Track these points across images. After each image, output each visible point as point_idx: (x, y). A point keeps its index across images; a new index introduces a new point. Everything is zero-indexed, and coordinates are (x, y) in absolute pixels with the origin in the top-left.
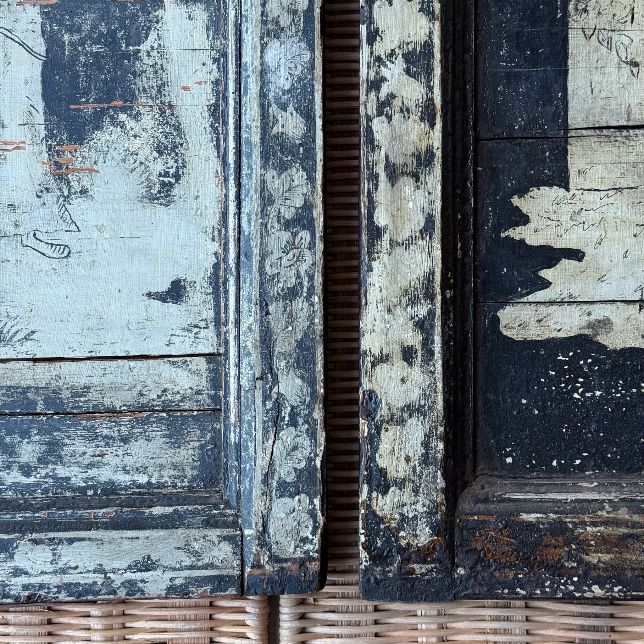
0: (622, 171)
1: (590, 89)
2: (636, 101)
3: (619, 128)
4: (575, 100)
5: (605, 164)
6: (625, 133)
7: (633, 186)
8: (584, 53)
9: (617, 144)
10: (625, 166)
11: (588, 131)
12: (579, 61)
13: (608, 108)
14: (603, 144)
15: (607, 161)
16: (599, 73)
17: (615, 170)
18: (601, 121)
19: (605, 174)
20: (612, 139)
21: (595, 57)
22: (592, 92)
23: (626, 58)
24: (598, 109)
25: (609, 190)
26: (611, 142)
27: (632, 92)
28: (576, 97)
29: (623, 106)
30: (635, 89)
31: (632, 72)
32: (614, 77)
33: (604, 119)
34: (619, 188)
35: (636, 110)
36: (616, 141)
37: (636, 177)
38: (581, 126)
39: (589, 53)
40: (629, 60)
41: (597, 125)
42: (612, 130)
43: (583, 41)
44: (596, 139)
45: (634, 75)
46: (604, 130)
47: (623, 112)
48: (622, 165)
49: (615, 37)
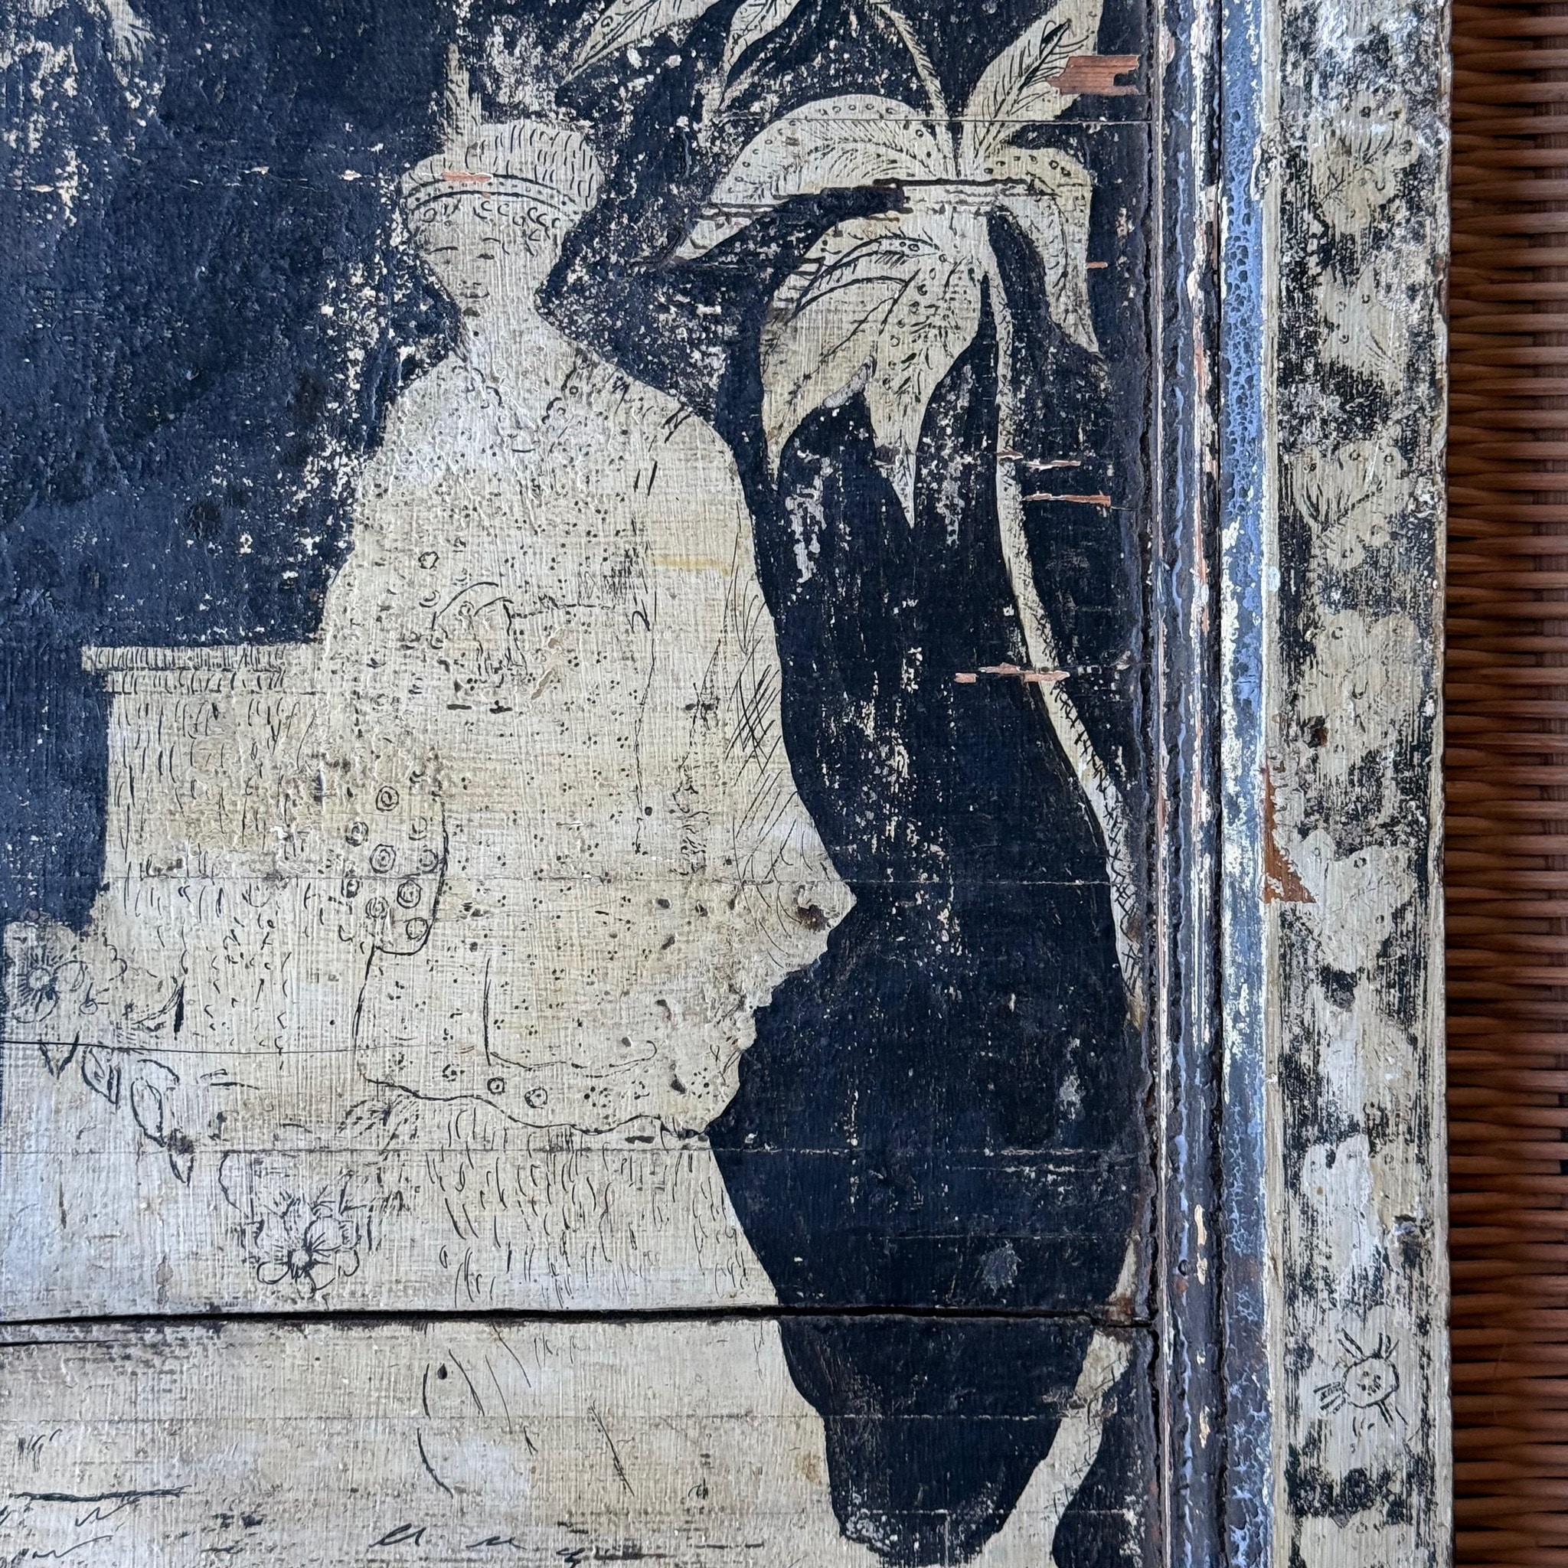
0: (140, 1444)
1: (58, 1211)
2: (184, 1248)
3: (137, 1321)
4: (15, 1243)
5: (93, 1424)
6: (151, 1335)
7: (168, 1487)
8: (44, 1112)
9: (129, 1366)
10: (148, 1431)
11: (50, 1328)
12: (29, 1134)
13: (107, 1265)
14: (89, 1367)
15: (100, 1415)
16: (81, 1167)
17: (120, 1441)
18: (85, 1302)
19: (93, 1453)
20: (115, 1351)
21: (72, 1123)
22: (64, 1221)
23: (160, 1129)
24: (78, 1269)
25: (102, 1497)
26: (112, 1360)
27: (172, 1221)
28: (18, 1232)
29: (146, 1262)
30: (182, 1213)
31: (174, 1166)
32: (123, 1181)
33: (94, 1296)
34: (128, 1494)
35: (182, 1273)
36: (128, 1357)
37: (175, 1461)
38: (31, 1316)
39: (57, 1111)
40: (166, 1132)
41: (75, 1313)
42: (118, 1327)
43: (43, 1077)
44: (71, 1352)
45: (178, 1176)
46: (95, 1328)
47: (147, 1277)
48: (140, 1426)
49: (129, 1066)
